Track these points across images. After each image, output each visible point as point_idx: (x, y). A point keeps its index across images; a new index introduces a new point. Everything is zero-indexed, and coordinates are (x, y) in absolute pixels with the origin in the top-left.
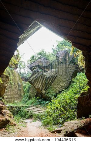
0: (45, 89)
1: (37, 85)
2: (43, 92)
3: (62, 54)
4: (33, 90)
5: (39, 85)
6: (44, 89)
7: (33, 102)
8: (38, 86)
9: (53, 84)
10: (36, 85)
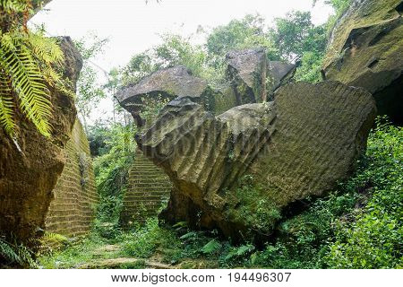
0: (222, 186)
1: (188, 168)
2: (215, 199)
3: (248, 59)
4: (139, 186)
5: (194, 167)
6: (216, 186)
7: (158, 245)
8: (191, 173)
9: (255, 165)
10: (182, 167)
